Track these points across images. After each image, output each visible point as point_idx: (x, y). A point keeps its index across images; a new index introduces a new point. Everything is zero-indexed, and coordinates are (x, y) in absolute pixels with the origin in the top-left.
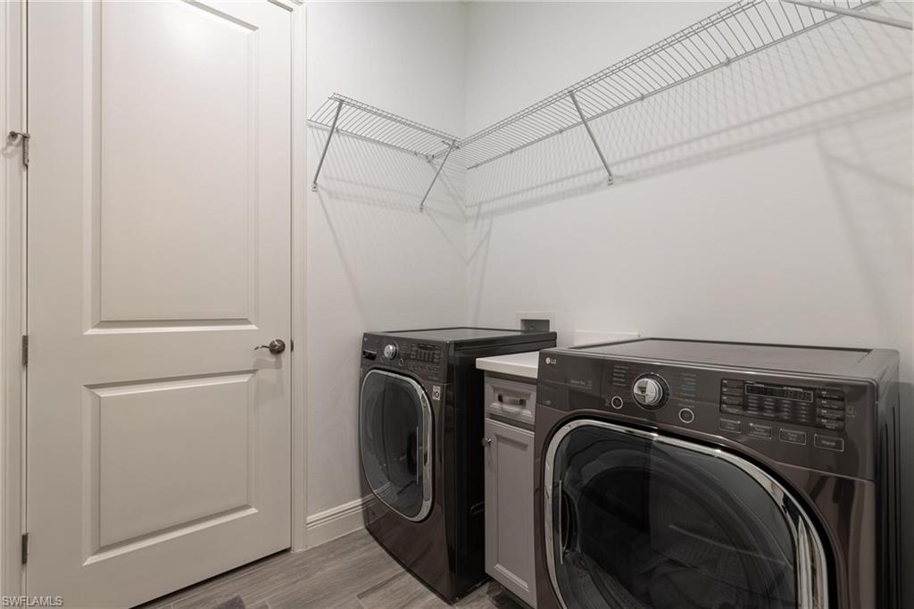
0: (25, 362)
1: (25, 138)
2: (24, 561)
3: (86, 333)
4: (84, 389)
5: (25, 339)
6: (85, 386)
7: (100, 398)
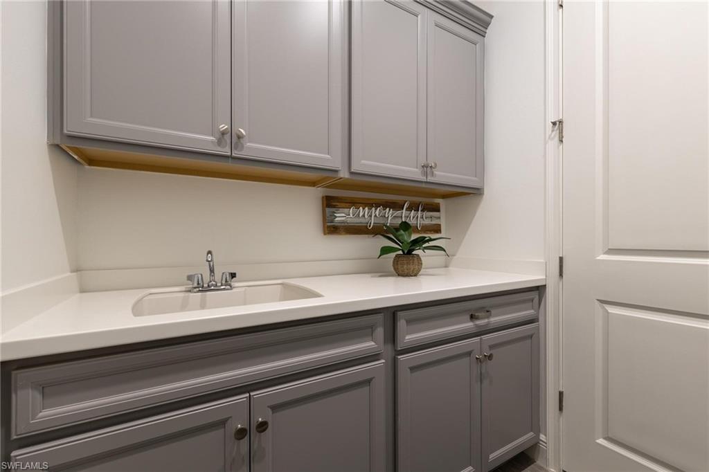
0: (561, 274)
1: (561, 122)
2: (561, 409)
3: (598, 258)
4: (597, 303)
5: (561, 259)
6: (598, 300)
7: (608, 313)
